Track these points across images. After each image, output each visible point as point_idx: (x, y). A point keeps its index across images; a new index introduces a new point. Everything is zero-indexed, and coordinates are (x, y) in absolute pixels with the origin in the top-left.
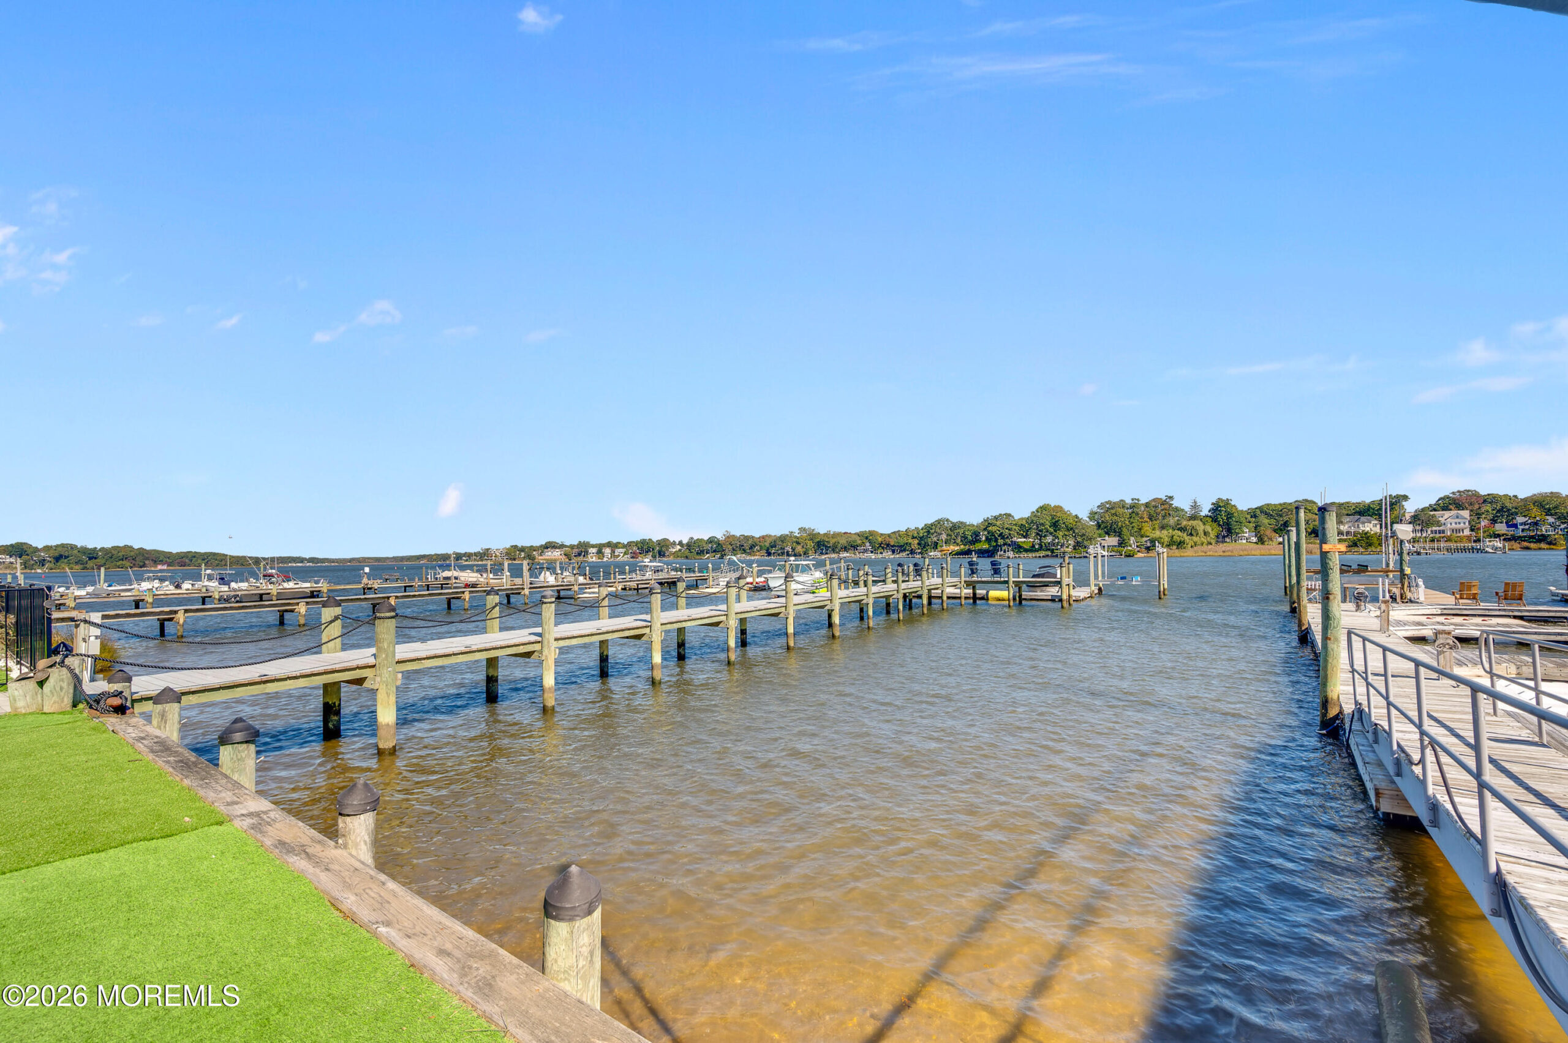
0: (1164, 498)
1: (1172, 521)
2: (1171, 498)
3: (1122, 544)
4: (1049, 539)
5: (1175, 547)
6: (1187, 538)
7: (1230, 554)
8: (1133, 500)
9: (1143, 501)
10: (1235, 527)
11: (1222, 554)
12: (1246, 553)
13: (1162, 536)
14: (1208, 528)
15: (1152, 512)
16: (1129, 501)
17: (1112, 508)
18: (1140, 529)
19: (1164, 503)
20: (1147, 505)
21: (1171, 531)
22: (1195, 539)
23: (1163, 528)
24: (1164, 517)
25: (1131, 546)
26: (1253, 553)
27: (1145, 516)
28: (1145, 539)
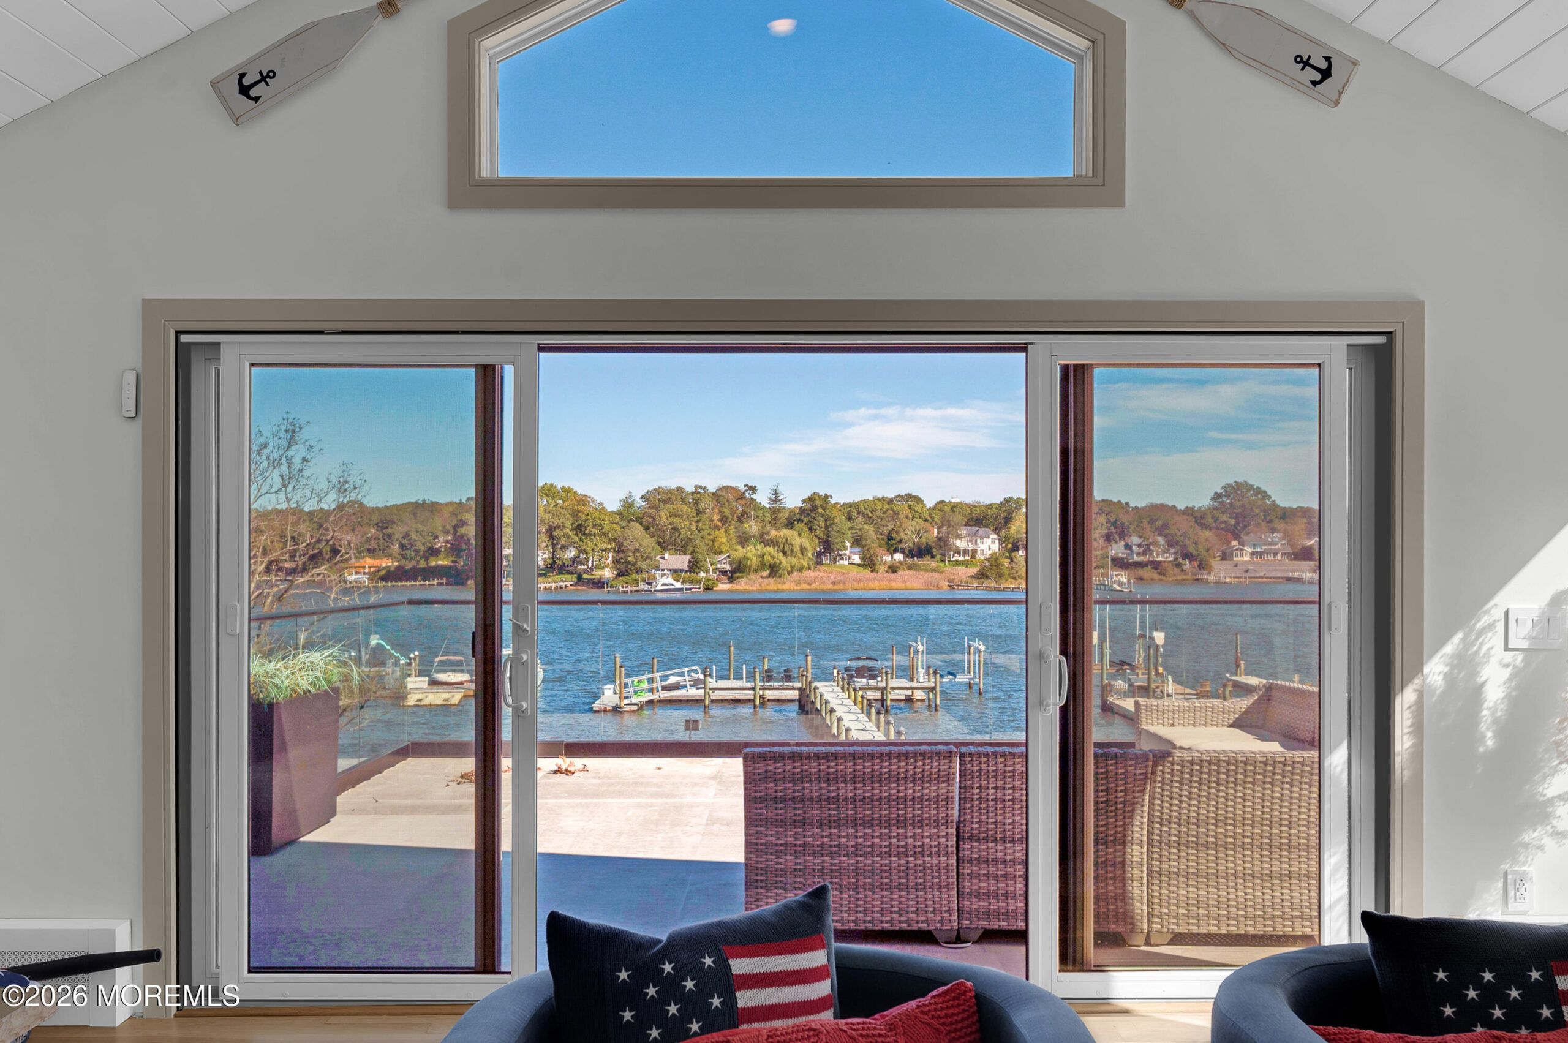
0: (742, 488)
1: (752, 527)
2: (753, 489)
3: (694, 566)
4: (571, 553)
5: (766, 573)
6: (783, 559)
7: (841, 586)
8: (696, 487)
9: (712, 489)
10: (836, 540)
11: (830, 586)
12: (861, 585)
13: (749, 555)
14: (806, 543)
15: (727, 512)
16: (690, 489)
17: (666, 502)
18: (713, 541)
19: (741, 496)
20: (717, 496)
21: (759, 547)
22: (794, 560)
23: (744, 540)
24: (740, 520)
25: (707, 572)
26: (871, 585)
27: (716, 517)
28: (721, 557)
